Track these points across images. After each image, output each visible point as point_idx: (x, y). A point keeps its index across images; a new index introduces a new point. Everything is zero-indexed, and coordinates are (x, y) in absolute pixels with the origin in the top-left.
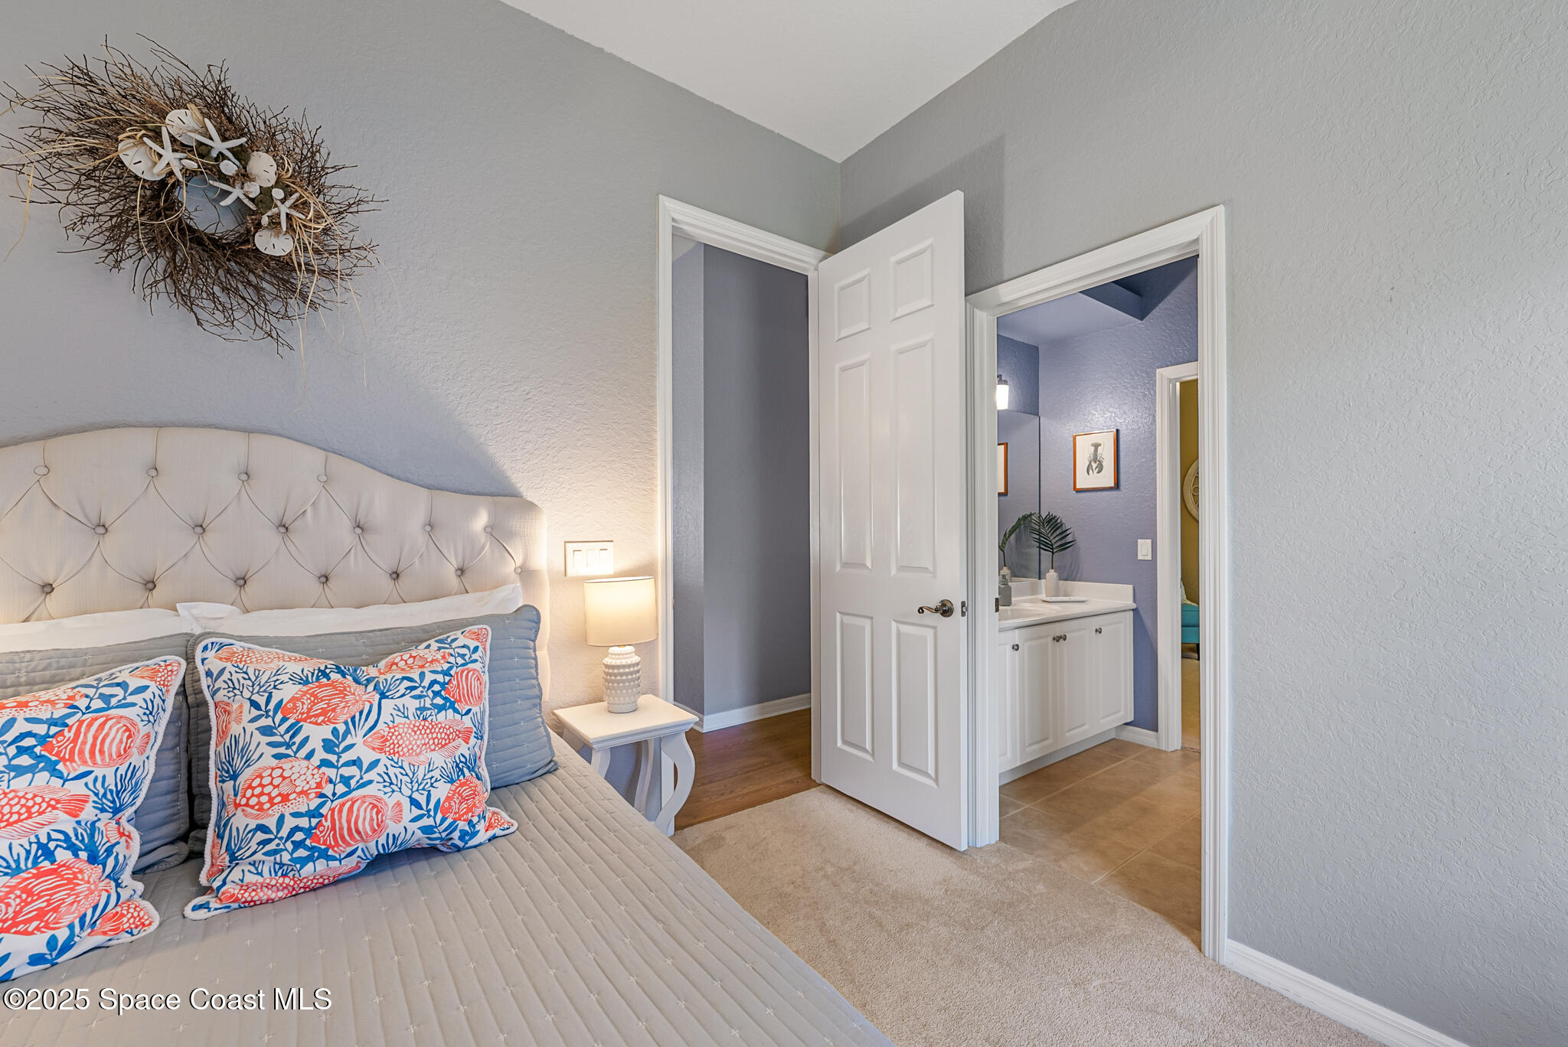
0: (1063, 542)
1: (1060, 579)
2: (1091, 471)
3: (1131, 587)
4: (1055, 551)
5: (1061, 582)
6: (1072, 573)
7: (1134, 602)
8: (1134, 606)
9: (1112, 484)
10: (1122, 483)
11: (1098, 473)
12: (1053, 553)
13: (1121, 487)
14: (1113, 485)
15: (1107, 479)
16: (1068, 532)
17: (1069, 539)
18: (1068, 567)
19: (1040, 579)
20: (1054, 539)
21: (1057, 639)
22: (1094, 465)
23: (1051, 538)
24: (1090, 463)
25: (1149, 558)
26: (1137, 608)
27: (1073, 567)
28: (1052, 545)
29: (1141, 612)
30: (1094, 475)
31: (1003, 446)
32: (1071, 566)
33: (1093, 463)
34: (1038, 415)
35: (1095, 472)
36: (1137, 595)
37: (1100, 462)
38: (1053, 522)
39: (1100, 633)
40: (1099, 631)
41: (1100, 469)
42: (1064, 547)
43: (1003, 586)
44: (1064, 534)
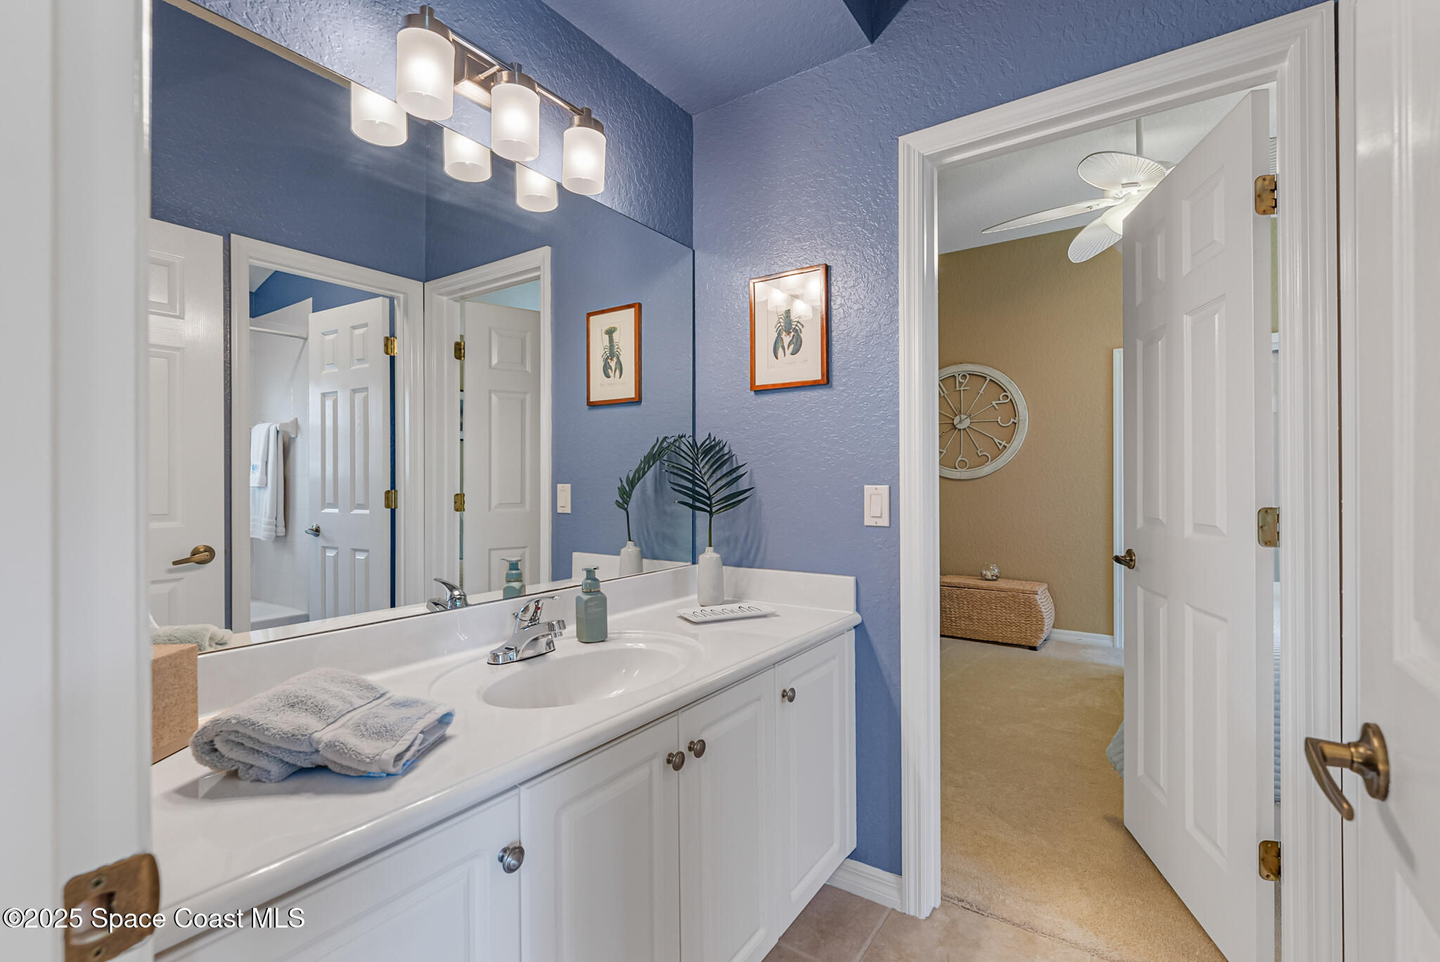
0: (732, 489)
1: (724, 564)
2: (780, 351)
3: (851, 580)
4: (714, 509)
5: (728, 570)
6: (749, 552)
7: (858, 610)
8: (858, 619)
9: (817, 375)
10: (836, 373)
11: (792, 354)
12: (711, 514)
13: (835, 382)
14: (819, 377)
15: (807, 366)
16: (741, 471)
17: (743, 484)
18: (742, 539)
19: (694, 563)
20: (713, 484)
21: (676, 761)
22: (787, 339)
23: (709, 484)
24: (779, 335)
25: (884, 522)
26: (862, 624)
27: (749, 540)
28: (710, 498)
29: (871, 632)
30: (786, 358)
31: (632, 310)
32: (746, 538)
33: (784, 335)
34: (690, 246)
35: (788, 352)
36: (862, 591)
37: (796, 331)
38: (715, 453)
39: (791, 700)
40: (789, 696)
41: (797, 345)
42: (733, 501)
43: (586, 597)
44: (734, 475)
